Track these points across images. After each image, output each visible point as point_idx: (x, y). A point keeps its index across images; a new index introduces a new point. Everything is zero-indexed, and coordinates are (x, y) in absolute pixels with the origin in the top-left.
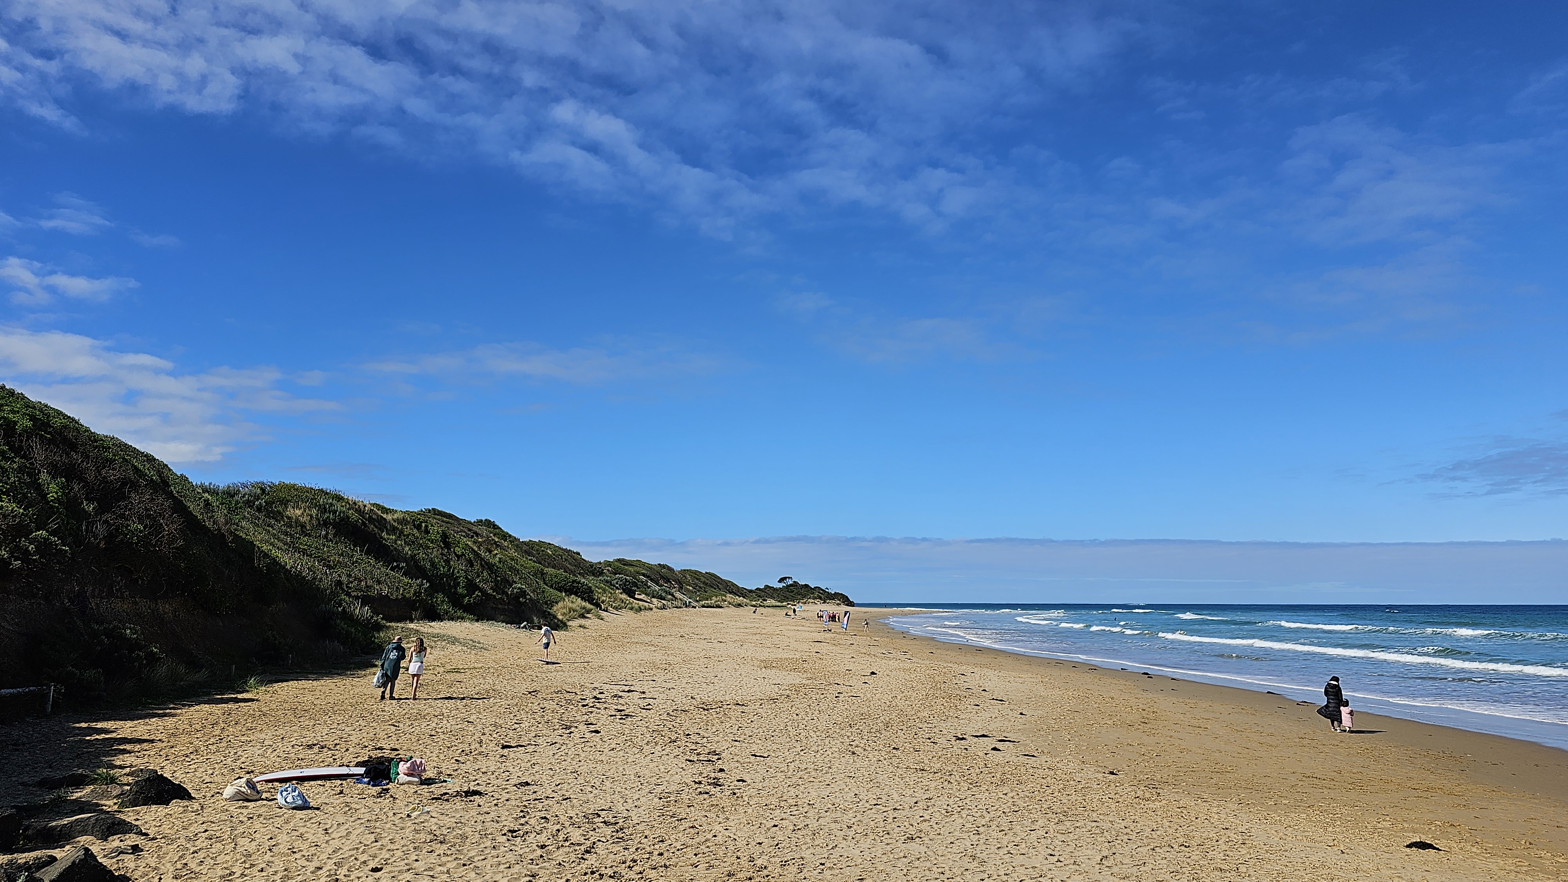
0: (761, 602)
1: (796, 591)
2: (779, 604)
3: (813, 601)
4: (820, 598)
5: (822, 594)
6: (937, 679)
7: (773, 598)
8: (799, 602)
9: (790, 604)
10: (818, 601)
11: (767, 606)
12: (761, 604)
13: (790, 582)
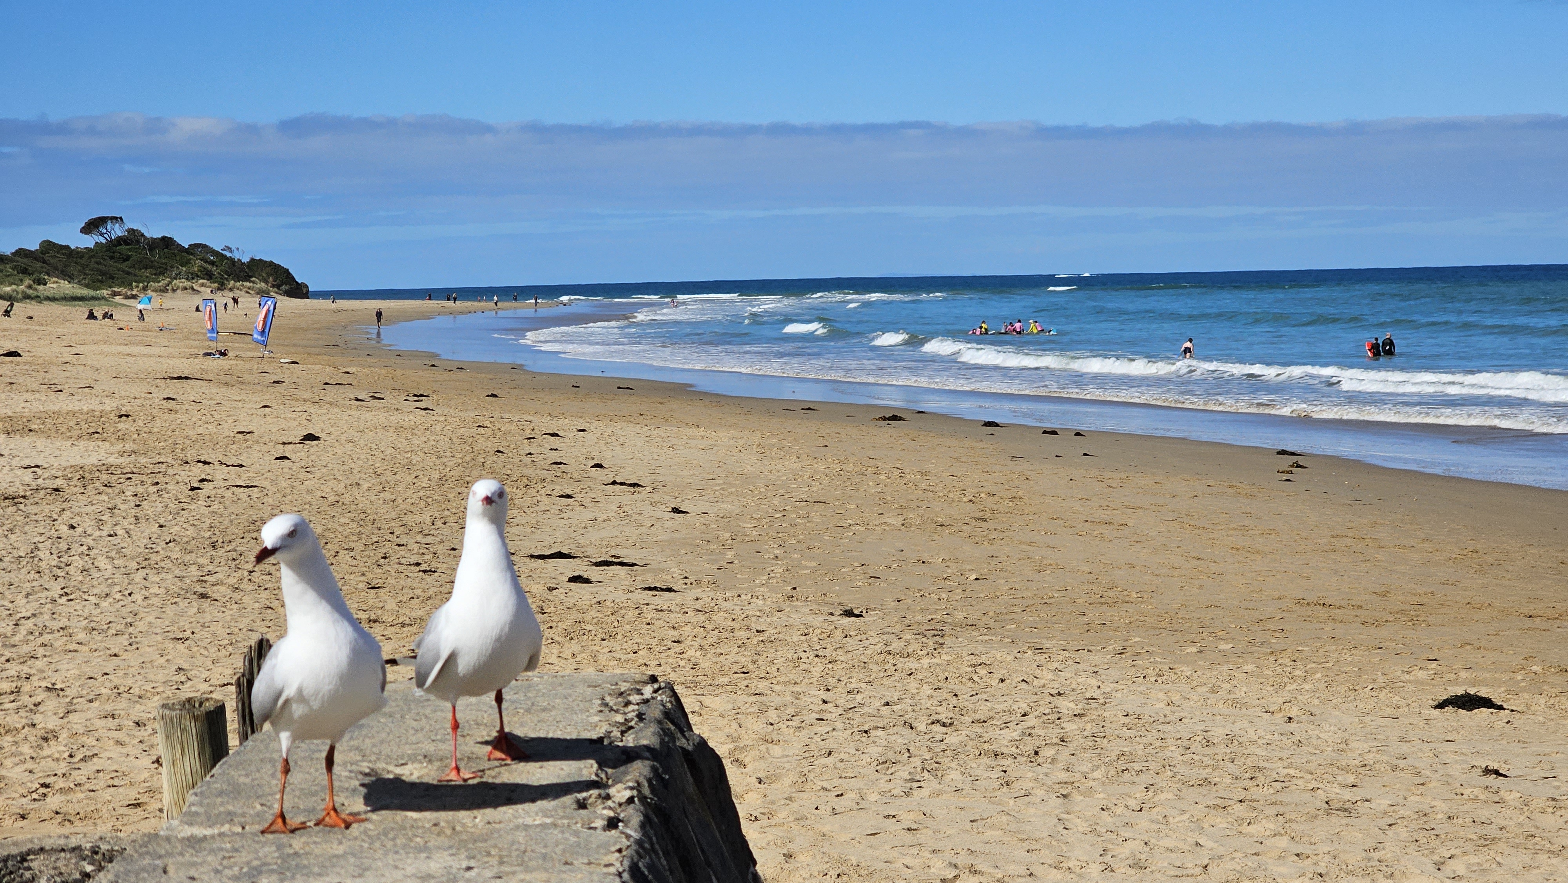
0: (30, 287)
1: (135, 257)
2: (85, 292)
3: (187, 284)
4: (209, 276)
5: (212, 263)
6: (482, 444)
7: (70, 278)
8: (145, 289)
9: (119, 294)
10: (202, 285)
11: (48, 299)
12: (30, 292)
13: (117, 231)
